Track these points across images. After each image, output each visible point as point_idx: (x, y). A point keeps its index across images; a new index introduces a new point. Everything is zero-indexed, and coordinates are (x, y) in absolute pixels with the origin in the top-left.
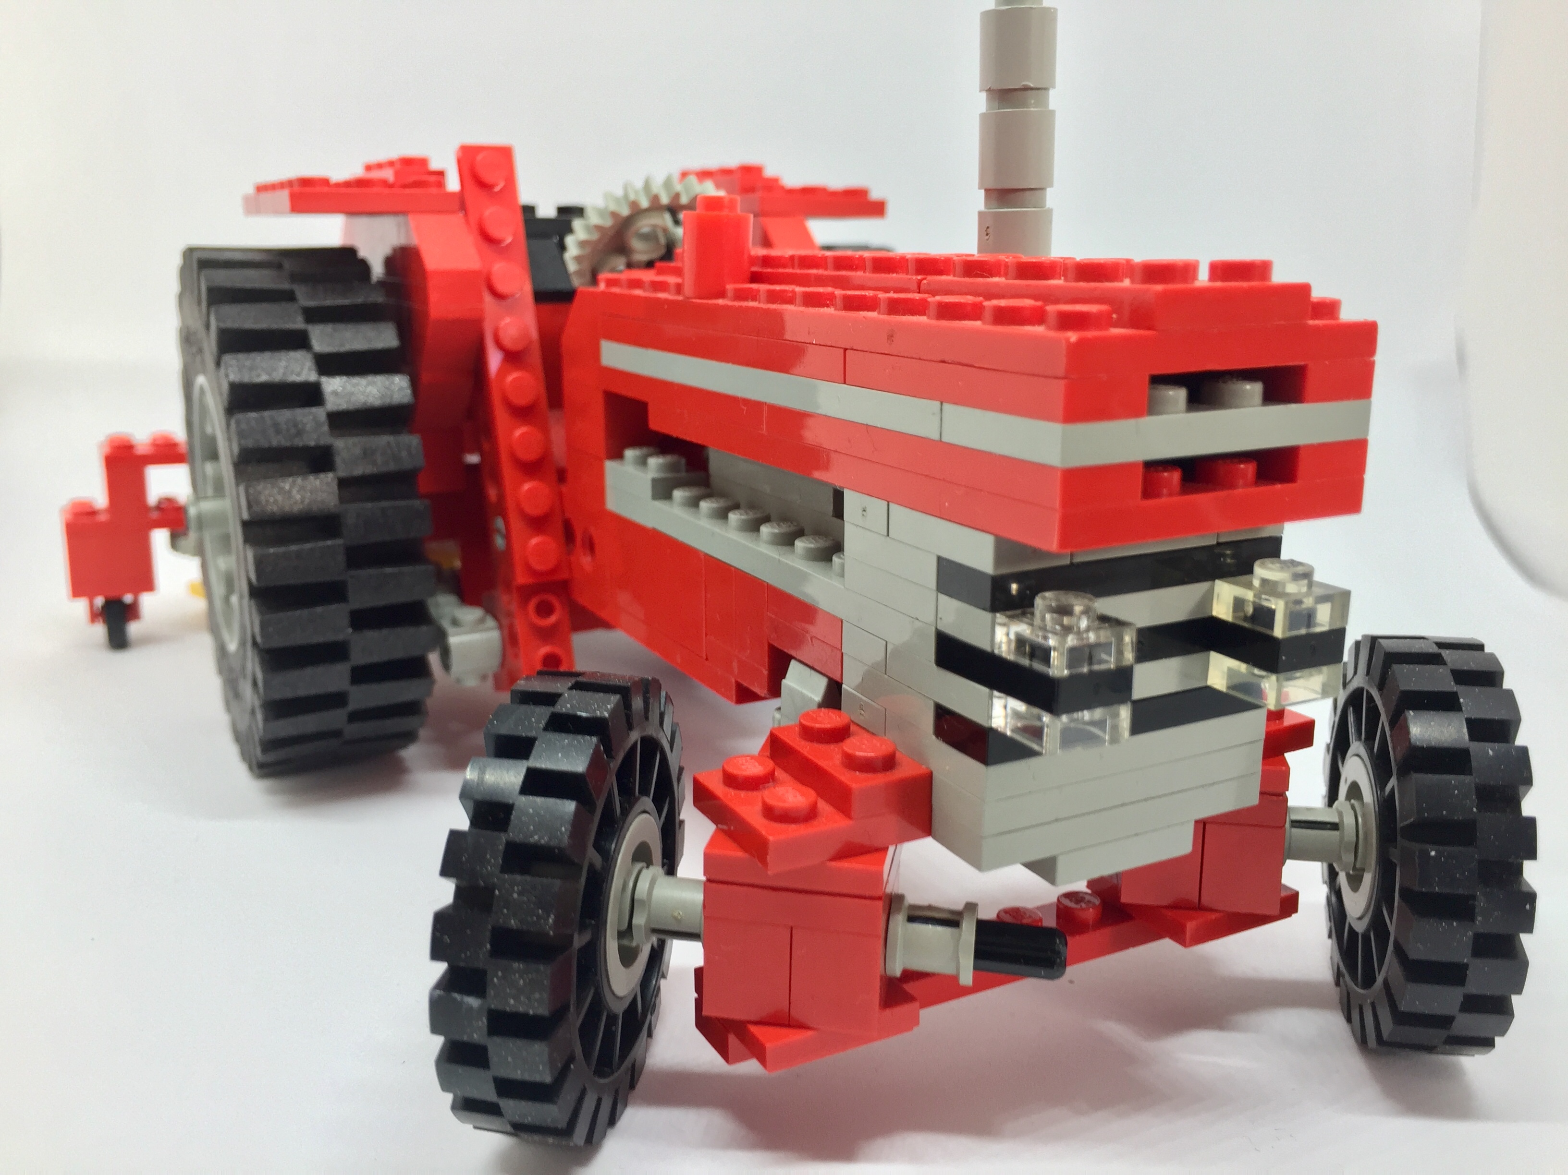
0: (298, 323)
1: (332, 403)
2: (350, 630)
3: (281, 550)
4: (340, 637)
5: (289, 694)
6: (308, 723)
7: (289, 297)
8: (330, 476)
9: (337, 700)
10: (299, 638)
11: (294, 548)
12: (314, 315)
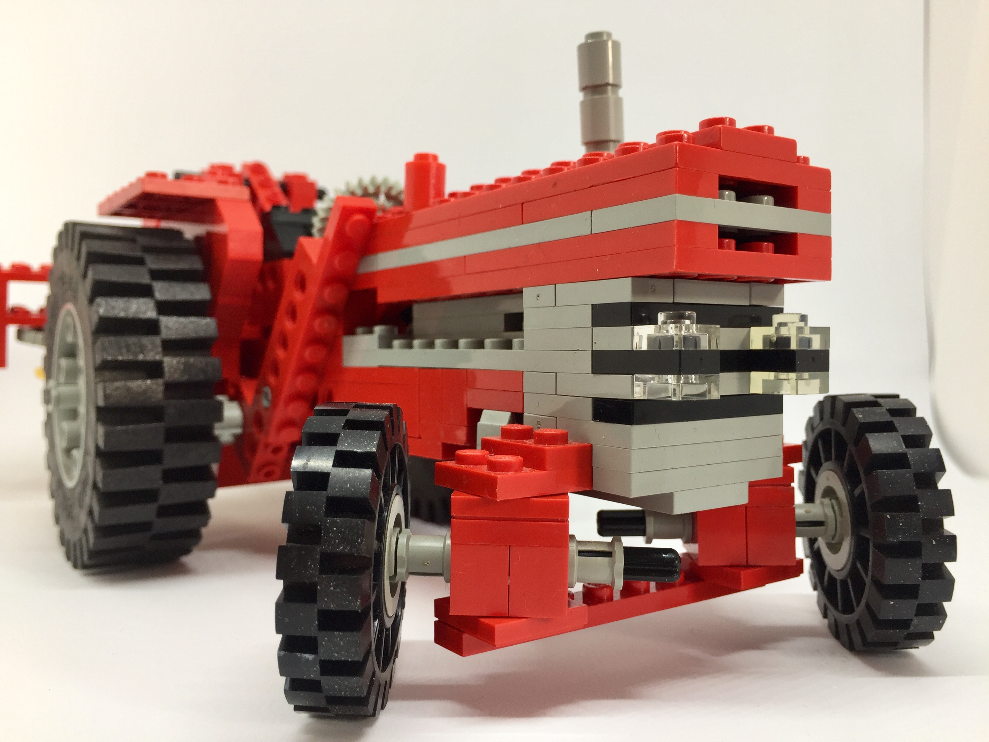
0: (146, 279)
1: (165, 334)
2: (161, 482)
3: (124, 428)
4: (155, 486)
5: (114, 522)
6: (123, 541)
7: (140, 262)
8: (160, 381)
9: (145, 526)
10: (126, 486)
11: (131, 427)
12: (157, 275)
